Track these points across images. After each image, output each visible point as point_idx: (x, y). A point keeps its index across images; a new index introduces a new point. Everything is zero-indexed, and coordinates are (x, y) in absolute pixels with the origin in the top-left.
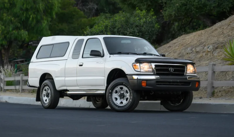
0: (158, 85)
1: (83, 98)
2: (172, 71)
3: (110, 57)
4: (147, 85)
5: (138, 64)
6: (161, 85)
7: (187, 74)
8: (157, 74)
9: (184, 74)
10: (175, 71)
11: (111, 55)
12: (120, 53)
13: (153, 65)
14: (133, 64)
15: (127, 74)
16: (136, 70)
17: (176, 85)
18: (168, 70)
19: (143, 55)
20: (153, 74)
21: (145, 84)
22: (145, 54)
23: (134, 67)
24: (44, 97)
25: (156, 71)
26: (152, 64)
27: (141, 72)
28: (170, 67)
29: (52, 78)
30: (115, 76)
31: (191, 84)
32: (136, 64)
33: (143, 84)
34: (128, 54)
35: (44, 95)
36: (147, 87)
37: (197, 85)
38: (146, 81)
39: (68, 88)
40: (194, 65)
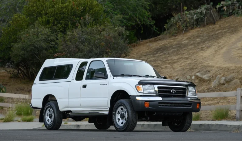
0: (161, 106)
1: (85, 119)
2: (173, 93)
3: (113, 79)
4: (149, 106)
5: (141, 86)
6: (163, 106)
7: (188, 96)
8: (160, 96)
9: (185, 96)
10: (177, 92)
11: (115, 77)
12: (123, 75)
13: (156, 87)
14: (136, 86)
15: (131, 96)
16: (139, 91)
17: (177, 106)
18: (170, 92)
19: (145, 77)
20: (156, 96)
21: (148, 105)
22: (147, 76)
23: (137, 88)
24: (47, 116)
25: (159, 93)
26: (154, 85)
27: (144, 93)
28: (172, 89)
29: (55, 99)
30: (119, 97)
31: (192, 105)
32: (139, 86)
33: (146, 105)
34: (131, 76)
35: (47, 114)
36: (150, 108)
37: (198, 106)
38: (148, 102)
39: (71, 109)
40: (195, 87)
